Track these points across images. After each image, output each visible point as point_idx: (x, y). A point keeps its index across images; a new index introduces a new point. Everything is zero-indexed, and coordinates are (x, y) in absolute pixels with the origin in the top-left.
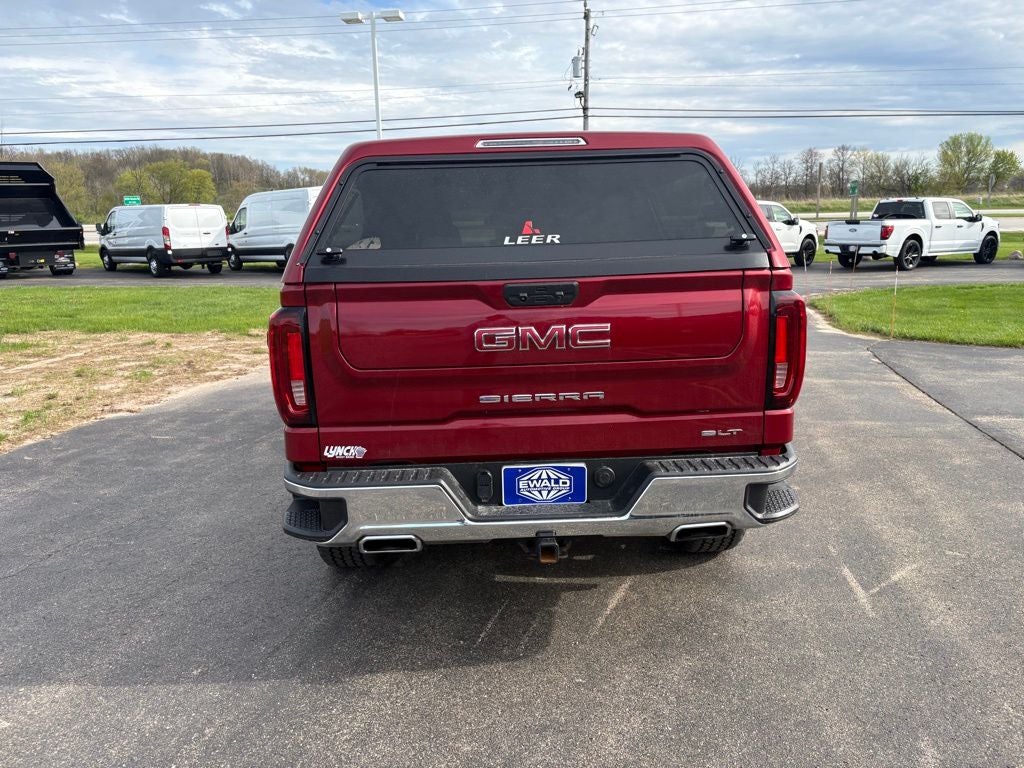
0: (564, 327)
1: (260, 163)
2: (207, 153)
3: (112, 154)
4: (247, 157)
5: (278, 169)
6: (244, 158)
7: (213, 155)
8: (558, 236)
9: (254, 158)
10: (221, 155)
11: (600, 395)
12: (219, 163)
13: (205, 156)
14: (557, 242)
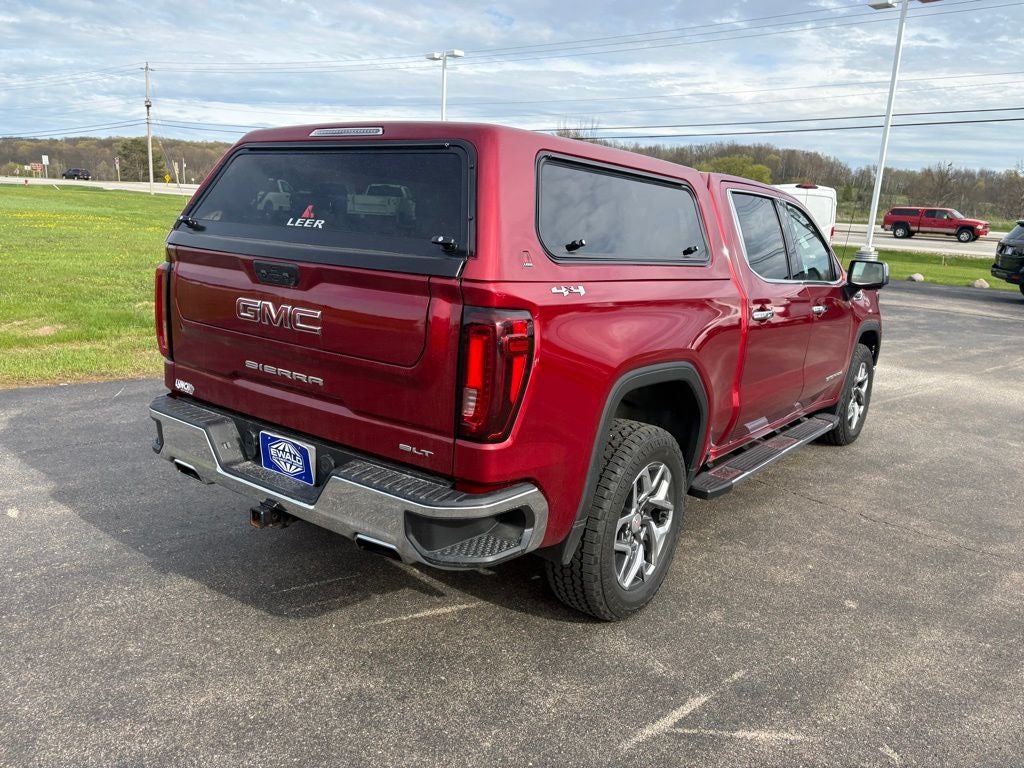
0: (289, 308)
1: (832, 160)
2: (780, 149)
3: (694, 149)
4: (820, 153)
5: (849, 167)
6: (816, 154)
7: (785, 151)
8: (323, 222)
9: (827, 154)
10: (793, 152)
11: (320, 381)
12: (789, 159)
13: (777, 152)
14: (320, 227)
